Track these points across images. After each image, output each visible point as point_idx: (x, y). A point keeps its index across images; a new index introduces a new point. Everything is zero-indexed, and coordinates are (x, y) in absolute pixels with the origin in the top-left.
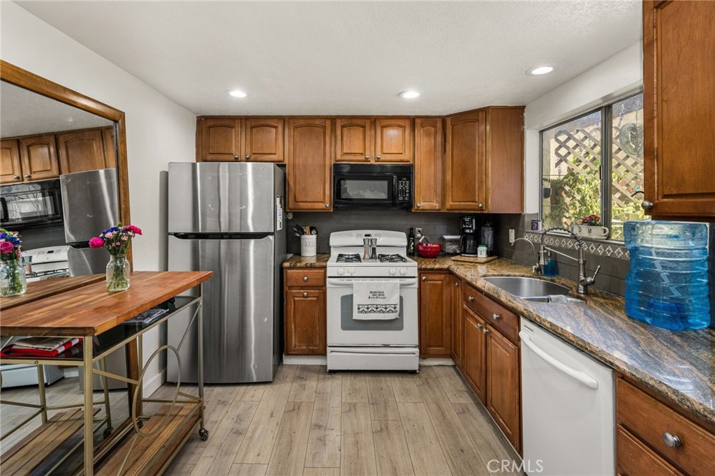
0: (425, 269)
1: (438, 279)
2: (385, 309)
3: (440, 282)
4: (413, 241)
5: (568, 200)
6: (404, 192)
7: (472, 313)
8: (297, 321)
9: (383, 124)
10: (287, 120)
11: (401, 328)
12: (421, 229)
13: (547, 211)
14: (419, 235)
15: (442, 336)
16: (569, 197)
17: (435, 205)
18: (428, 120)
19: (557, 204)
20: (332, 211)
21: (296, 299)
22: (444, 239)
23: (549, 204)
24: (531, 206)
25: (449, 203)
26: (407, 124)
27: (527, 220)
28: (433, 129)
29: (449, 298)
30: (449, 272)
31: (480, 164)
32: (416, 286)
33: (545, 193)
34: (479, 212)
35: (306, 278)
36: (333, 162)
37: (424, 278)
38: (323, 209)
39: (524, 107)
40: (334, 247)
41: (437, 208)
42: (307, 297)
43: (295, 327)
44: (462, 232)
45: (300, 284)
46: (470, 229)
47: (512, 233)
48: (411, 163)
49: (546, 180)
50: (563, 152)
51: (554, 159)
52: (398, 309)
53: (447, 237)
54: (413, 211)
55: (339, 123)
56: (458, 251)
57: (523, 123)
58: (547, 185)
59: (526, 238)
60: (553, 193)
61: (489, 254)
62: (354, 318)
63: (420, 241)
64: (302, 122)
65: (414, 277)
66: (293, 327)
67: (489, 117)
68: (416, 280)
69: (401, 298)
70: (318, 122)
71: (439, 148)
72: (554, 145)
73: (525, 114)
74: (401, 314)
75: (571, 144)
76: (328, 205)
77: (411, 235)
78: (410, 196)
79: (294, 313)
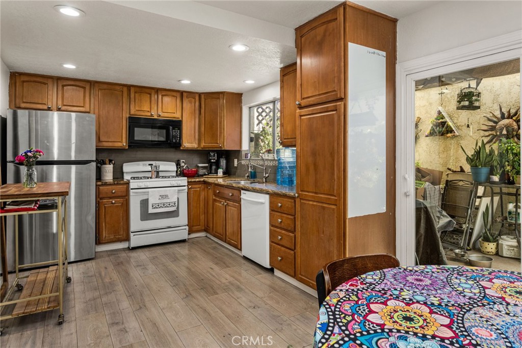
0: (191, 182)
1: (198, 187)
2: (169, 205)
3: (199, 189)
4: (180, 168)
5: (262, 144)
6: (175, 137)
7: (218, 199)
8: (107, 221)
9: (163, 94)
10: (92, 84)
11: (177, 216)
12: (184, 161)
13: (253, 149)
14: (183, 164)
15: (200, 219)
16: (262, 142)
17: (195, 145)
18: (191, 94)
19: (257, 145)
20: (127, 148)
21: (106, 205)
22: (198, 167)
23: (254, 146)
24: (245, 146)
25: (203, 144)
26: (178, 95)
27: (243, 153)
28: (193, 100)
29: (204, 198)
30: (205, 182)
31: (221, 123)
32: (187, 191)
33: (251, 140)
34: (219, 149)
35: (114, 191)
36: (128, 116)
37: (190, 187)
38: (121, 147)
39: (242, 94)
40: (126, 173)
41: (196, 147)
42: (114, 203)
43: (105, 224)
44: (209, 162)
45: (109, 196)
46: (213, 159)
47: (236, 161)
48: (180, 119)
49: (252, 133)
50: (260, 118)
51: (256, 122)
52: (176, 204)
53: (200, 165)
54: (181, 148)
55: (132, 90)
56: (207, 173)
57: (241, 102)
58: (253, 136)
59: (243, 162)
60: (255, 139)
61: (224, 173)
62: (149, 212)
63: (184, 168)
64: (105, 86)
65: (185, 186)
66: (104, 225)
67: (225, 98)
68: (186, 188)
69: (178, 198)
70: (118, 88)
71: (197, 112)
72: (256, 114)
73: (242, 98)
74: (178, 208)
75: (264, 114)
76: (125, 144)
77: (178, 164)
78: (180, 140)
79: (105, 215)
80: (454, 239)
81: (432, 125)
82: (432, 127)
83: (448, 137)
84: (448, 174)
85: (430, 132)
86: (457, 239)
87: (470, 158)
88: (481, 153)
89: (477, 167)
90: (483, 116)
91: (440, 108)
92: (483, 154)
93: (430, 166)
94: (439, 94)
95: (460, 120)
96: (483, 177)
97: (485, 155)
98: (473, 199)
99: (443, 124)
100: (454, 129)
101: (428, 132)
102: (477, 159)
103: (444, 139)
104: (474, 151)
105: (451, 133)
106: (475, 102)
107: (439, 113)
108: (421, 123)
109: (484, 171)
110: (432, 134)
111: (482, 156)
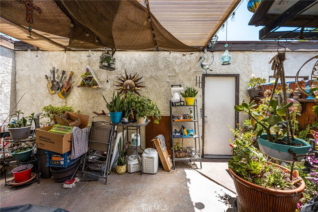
80: (98, 167)
81: (82, 79)
82: (82, 80)
83: (94, 89)
84: (93, 117)
85: (81, 84)
86: (101, 167)
87: (109, 105)
88: (117, 102)
89: (114, 112)
90: (116, 76)
91: (88, 67)
92: (118, 102)
93: (82, 109)
94: (88, 56)
95: (102, 77)
96: (118, 119)
97: (119, 103)
98: (112, 137)
99: (91, 78)
100: (98, 83)
101: (79, 84)
102: (114, 106)
103: (91, 90)
104: (112, 100)
105: (96, 86)
106: (112, 65)
107: (88, 70)
108: (74, 76)
109: (119, 115)
110: (83, 85)
111: (118, 103)
